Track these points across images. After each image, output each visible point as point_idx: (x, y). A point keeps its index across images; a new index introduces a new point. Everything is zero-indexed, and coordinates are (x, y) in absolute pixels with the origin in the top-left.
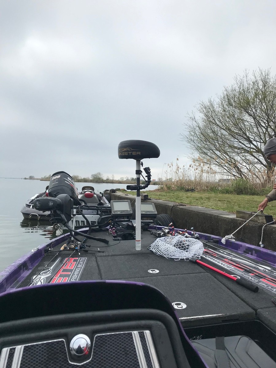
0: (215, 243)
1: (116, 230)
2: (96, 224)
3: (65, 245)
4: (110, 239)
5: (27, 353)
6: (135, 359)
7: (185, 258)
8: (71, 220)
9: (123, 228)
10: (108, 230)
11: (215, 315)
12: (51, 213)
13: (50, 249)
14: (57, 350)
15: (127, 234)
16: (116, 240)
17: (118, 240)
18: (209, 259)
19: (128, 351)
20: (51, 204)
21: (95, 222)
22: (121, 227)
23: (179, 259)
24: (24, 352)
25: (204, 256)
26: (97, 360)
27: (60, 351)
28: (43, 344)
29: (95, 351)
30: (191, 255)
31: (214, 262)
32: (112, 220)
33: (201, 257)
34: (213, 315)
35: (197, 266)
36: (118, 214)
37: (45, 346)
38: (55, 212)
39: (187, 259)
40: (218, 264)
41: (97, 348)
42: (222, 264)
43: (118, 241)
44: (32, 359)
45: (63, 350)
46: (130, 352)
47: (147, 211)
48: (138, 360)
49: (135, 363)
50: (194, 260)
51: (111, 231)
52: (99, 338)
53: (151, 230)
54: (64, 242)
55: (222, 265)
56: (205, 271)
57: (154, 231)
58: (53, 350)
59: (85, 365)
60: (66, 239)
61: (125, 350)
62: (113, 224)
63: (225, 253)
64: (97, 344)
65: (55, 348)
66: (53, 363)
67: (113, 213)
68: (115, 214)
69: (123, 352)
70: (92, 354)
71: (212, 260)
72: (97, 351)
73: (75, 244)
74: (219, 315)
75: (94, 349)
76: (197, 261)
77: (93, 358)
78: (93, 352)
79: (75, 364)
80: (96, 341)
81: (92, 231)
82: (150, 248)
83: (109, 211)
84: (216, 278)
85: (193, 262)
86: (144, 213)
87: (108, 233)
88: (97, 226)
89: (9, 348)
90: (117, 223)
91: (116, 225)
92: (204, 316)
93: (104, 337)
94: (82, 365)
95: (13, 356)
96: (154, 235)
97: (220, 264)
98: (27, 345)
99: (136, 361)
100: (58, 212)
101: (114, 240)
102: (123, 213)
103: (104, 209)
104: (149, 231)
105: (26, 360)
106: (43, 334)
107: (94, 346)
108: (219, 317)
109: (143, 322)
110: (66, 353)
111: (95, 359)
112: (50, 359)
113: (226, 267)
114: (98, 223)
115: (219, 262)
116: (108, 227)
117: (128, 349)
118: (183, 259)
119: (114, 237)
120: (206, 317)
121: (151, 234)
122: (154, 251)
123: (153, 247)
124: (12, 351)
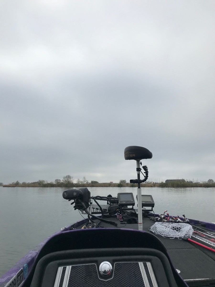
0: (203, 226)
1: (122, 217)
2: (107, 211)
3: (85, 226)
4: (118, 222)
5: (73, 271)
6: (141, 280)
7: (178, 237)
8: (89, 207)
9: (128, 215)
10: (116, 216)
11: (204, 279)
12: (75, 201)
13: (74, 229)
14: (92, 270)
15: (131, 219)
16: (123, 224)
17: (125, 223)
18: (198, 238)
19: (136, 274)
20: (75, 194)
21: (106, 209)
22: (126, 214)
23: (173, 238)
24: (71, 270)
25: (194, 236)
26: (117, 279)
27: (93, 271)
28: (83, 266)
29: (115, 273)
30: (183, 235)
31: (203, 241)
32: (119, 208)
33: (192, 237)
34: (202, 279)
35: (188, 243)
36: (123, 203)
37: (84, 267)
38: (77, 200)
39: (180, 238)
40: (206, 242)
41: (116, 271)
42: (209, 242)
43: (125, 225)
44: (76, 275)
45: (95, 271)
46: (138, 275)
47: (146, 201)
48: (143, 281)
49: (141, 283)
50: (186, 239)
51: (118, 217)
52: (118, 264)
53: (150, 217)
54: (84, 224)
55: (209, 244)
56: (195, 247)
57: (152, 218)
58: (89, 270)
59: (109, 281)
60: (85, 222)
61: (135, 274)
62: (120, 212)
63: (212, 234)
64: (116, 268)
65: (90, 269)
66: (89, 278)
67: (119, 203)
68: (121, 203)
69: (133, 275)
70: (113, 275)
71: (200, 240)
72: (116, 273)
73: (92, 225)
74: (207, 279)
75: (114, 272)
76: (188, 239)
77: (114, 277)
78: (114, 273)
79: (103, 280)
80: (116, 266)
81: (104, 216)
82: (150, 230)
83: (116, 202)
84: (204, 253)
85: (185, 240)
86: (144, 203)
87: (117, 219)
88: (107, 213)
89: (62, 267)
90: (123, 212)
91: (122, 213)
92: (195, 280)
93: (121, 264)
94: (108, 281)
95: (65, 272)
96: (153, 220)
97: (208, 243)
98: (73, 266)
99: (142, 281)
100: (79, 200)
101: (121, 223)
102: (127, 203)
103: (113, 200)
104: (149, 218)
105: (73, 275)
106: (82, 259)
107: (114, 270)
108: (207, 281)
109: (146, 257)
110: (97, 273)
111: (115, 278)
112: (87, 275)
113: (212, 245)
114: (109, 210)
115: (207, 241)
116: (116, 214)
117: (136, 273)
118: (177, 238)
119: (121, 221)
120: (196, 280)
121: (151, 220)
122: (153, 231)
123: (152, 229)
124: (64, 269)
